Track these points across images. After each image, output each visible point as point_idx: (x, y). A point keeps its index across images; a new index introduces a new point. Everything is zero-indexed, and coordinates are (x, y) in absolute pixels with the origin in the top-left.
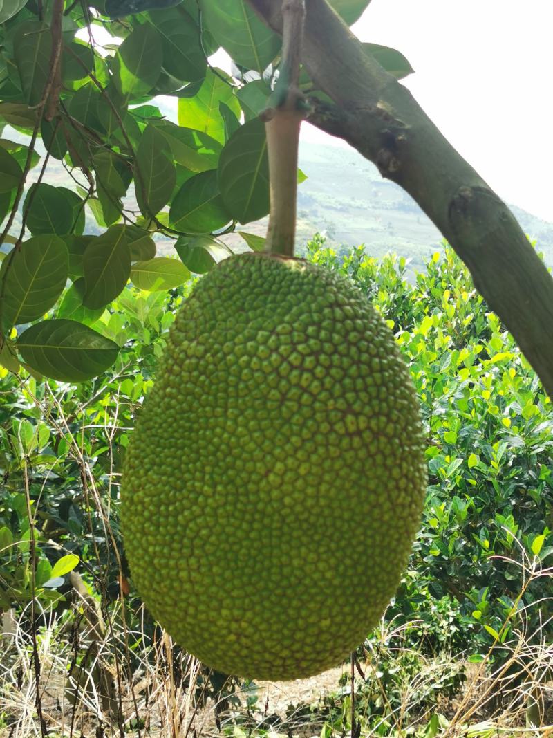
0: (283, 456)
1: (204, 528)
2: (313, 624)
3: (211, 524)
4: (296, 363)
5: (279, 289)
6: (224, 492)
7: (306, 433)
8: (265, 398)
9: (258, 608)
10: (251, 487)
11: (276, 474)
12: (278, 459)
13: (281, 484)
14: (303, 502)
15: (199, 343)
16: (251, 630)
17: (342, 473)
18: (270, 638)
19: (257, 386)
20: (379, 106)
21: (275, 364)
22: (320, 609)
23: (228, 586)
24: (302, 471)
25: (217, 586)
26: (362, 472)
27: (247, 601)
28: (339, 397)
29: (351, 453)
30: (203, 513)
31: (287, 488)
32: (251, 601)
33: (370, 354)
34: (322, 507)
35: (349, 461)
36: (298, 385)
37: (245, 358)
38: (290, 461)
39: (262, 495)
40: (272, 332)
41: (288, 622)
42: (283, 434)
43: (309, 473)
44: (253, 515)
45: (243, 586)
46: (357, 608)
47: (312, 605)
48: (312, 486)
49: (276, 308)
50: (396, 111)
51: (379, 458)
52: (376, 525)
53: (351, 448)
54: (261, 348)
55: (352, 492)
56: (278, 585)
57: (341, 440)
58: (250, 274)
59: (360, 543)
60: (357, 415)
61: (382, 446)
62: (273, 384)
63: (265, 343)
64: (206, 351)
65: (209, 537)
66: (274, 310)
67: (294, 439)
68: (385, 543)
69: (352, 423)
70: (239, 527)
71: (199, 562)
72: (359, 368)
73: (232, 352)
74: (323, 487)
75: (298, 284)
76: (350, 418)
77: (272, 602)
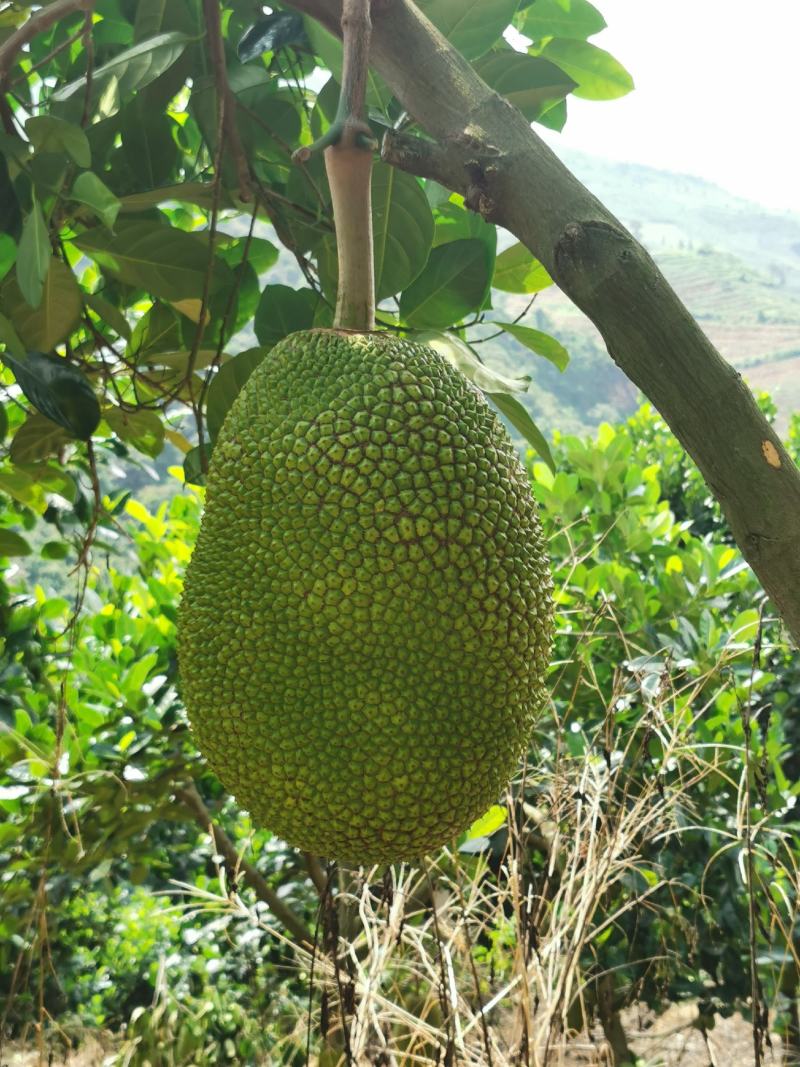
0: (321, 572)
1: (243, 665)
2: (384, 783)
3: (250, 661)
4: (336, 457)
5: (330, 370)
6: (260, 621)
7: (348, 543)
8: (300, 503)
9: (312, 762)
10: (289, 611)
11: (316, 595)
12: (317, 577)
13: (323, 607)
14: (351, 629)
15: (236, 443)
16: (308, 791)
17: (398, 591)
18: (333, 801)
19: (292, 488)
20: (467, 131)
21: (312, 461)
22: (390, 763)
23: (275, 735)
24: (347, 590)
25: (263, 737)
26: (427, 589)
27: (298, 754)
28: (391, 496)
29: (409, 566)
30: (242, 648)
31: (330, 611)
32: (303, 754)
33: (439, 443)
34: (377, 634)
35: (407, 576)
36: (338, 484)
37: (280, 456)
38: (331, 577)
39: (302, 622)
40: (312, 422)
41: (351, 780)
42: (321, 545)
43: (355, 591)
44: (294, 646)
45: (292, 736)
46: (443, 764)
47: (378, 759)
48: (361, 608)
49: (322, 393)
50: (488, 136)
51: (449, 571)
52: (454, 656)
53: (408, 558)
54: (298, 441)
55: (415, 615)
56: (333, 733)
57: (393, 550)
58: (301, 354)
59: (436, 680)
60: (414, 518)
61: (453, 557)
62: (309, 485)
63: (303, 435)
64: (242, 451)
65: (249, 676)
66: (318, 395)
67: (335, 550)
68: (474, 681)
69: (407, 528)
70: (280, 663)
71: (241, 707)
72: (420, 460)
73: (266, 449)
74: (376, 609)
75: (354, 362)
76: (404, 522)
77: (328, 755)
